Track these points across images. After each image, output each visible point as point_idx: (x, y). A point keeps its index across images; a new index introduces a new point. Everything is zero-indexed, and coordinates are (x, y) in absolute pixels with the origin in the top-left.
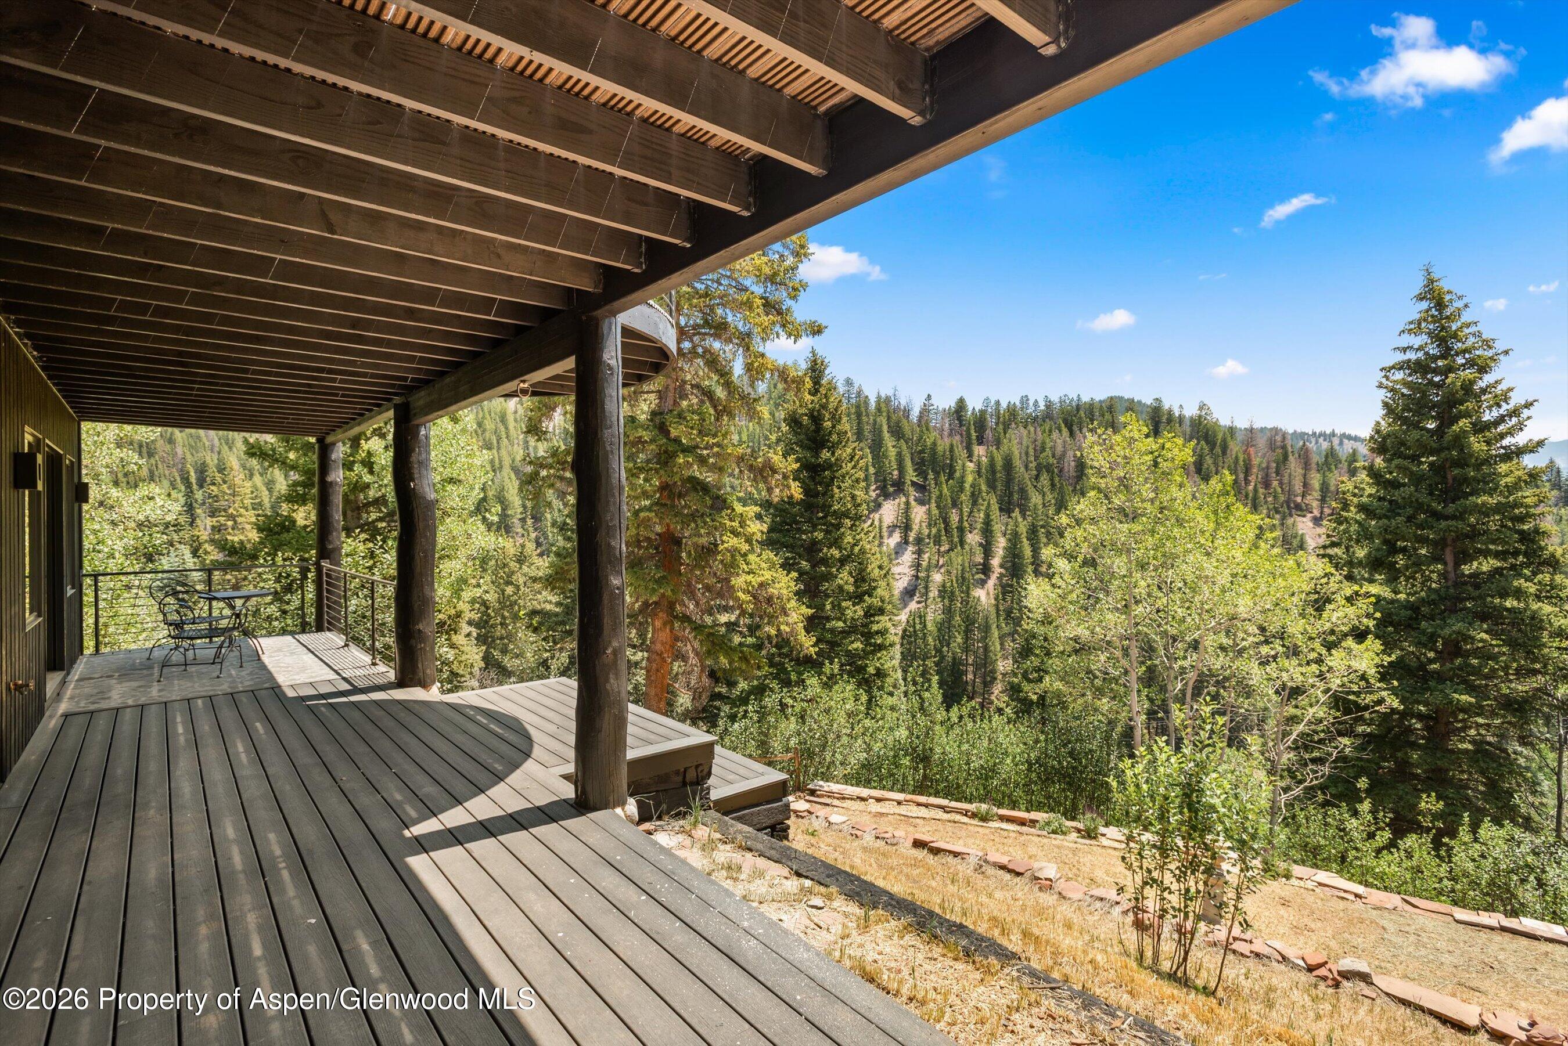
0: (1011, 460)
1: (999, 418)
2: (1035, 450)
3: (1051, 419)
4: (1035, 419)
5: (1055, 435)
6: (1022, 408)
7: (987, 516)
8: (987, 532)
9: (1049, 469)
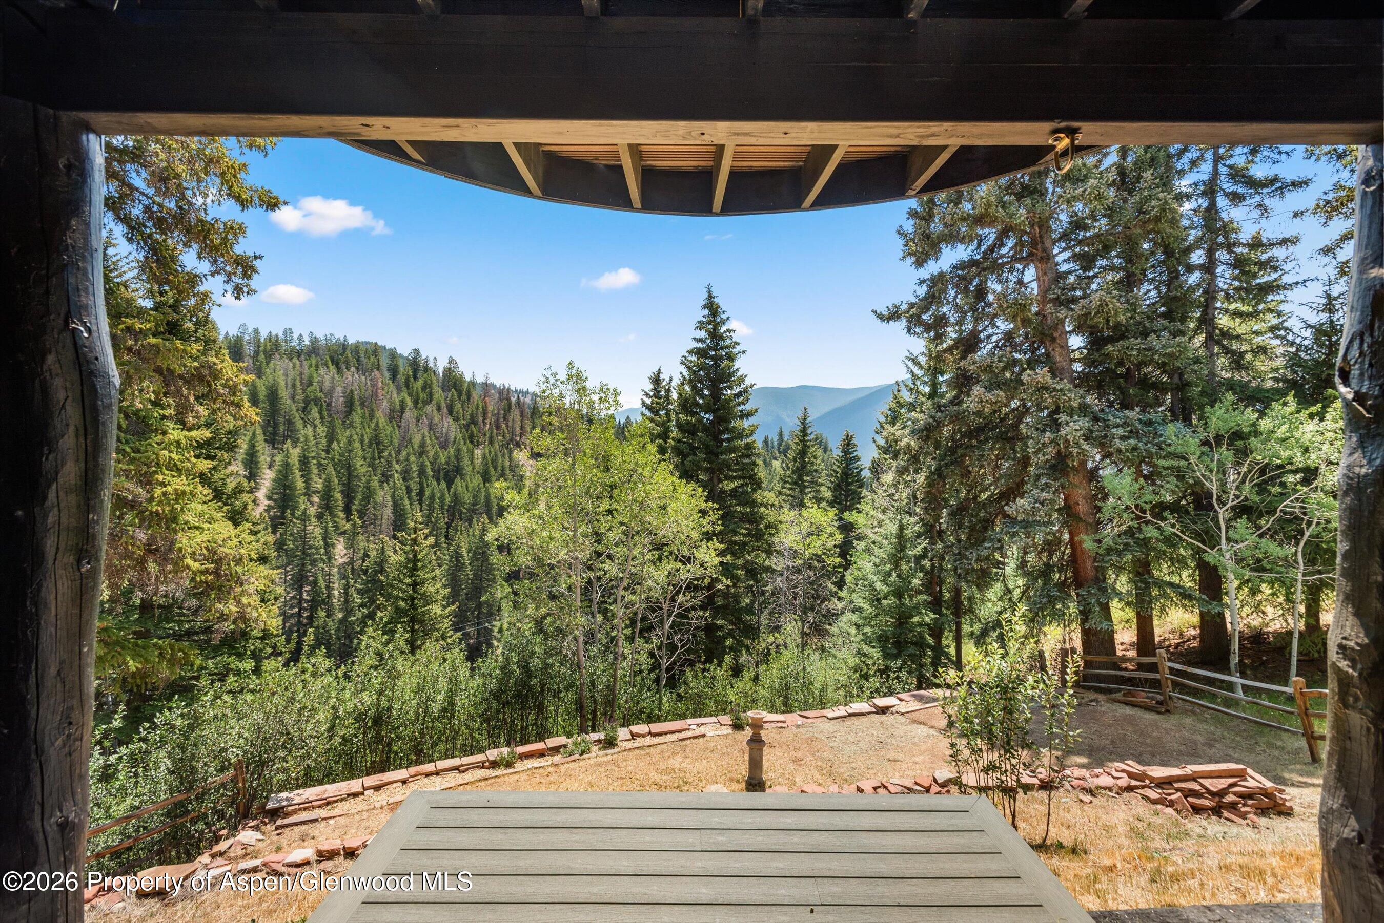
0: (276, 390)
1: (259, 347)
2: (302, 383)
3: (317, 355)
4: (299, 354)
5: (322, 371)
6: (286, 341)
7: (252, 446)
8: (251, 462)
9: (316, 401)
